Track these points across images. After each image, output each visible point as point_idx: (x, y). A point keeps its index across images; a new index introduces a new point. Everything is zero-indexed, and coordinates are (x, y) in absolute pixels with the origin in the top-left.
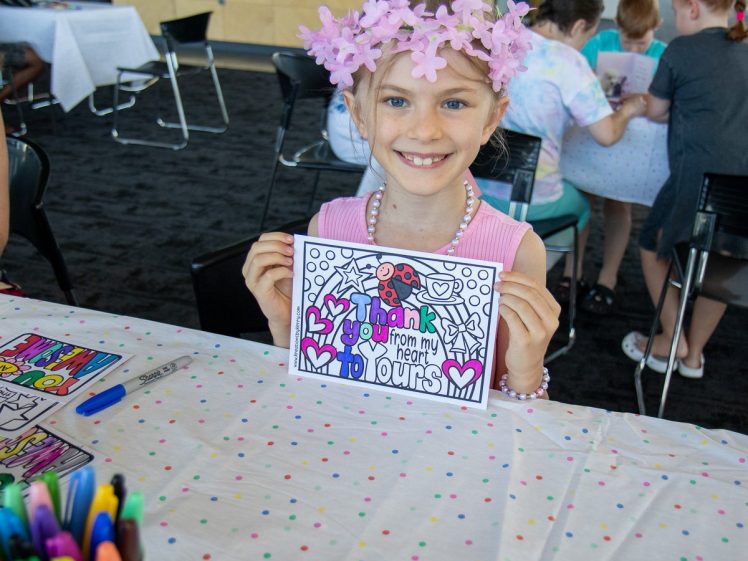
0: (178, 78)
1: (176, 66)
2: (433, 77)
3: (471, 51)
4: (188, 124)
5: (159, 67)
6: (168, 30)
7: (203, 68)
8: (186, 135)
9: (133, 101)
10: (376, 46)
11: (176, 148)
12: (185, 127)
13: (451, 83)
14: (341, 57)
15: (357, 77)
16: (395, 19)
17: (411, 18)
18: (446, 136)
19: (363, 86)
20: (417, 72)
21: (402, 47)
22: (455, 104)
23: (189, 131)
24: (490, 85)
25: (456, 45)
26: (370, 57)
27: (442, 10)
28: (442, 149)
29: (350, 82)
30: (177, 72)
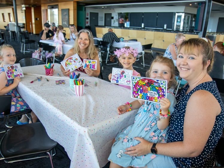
0: (144, 56)
1: (144, 53)
2: (128, 56)
3: (131, 53)
4: (145, 64)
5: (141, 54)
6: (144, 47)
7: (150, 53)
8: (144, 66)
9: (139, 59)
10: (122, 53)
11: (142, 68)
12: (144, 65)
13: (129, 56)
14: (119, 54)
15: (120, 56)
16: (124, 50)
17: (125, 50)
18: (129, 62)
19: (121, 57)
20: (126, 55)
21: (125, 53)
22: (130, 58)
23: (145, 66)
24: (134, 57)
25: (130, 53)
26: (121, 54)
27: (128, 49)
28: (129, 63)
29: (119, 56)
30: (144, 54)
